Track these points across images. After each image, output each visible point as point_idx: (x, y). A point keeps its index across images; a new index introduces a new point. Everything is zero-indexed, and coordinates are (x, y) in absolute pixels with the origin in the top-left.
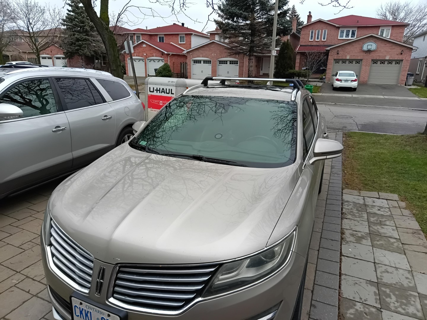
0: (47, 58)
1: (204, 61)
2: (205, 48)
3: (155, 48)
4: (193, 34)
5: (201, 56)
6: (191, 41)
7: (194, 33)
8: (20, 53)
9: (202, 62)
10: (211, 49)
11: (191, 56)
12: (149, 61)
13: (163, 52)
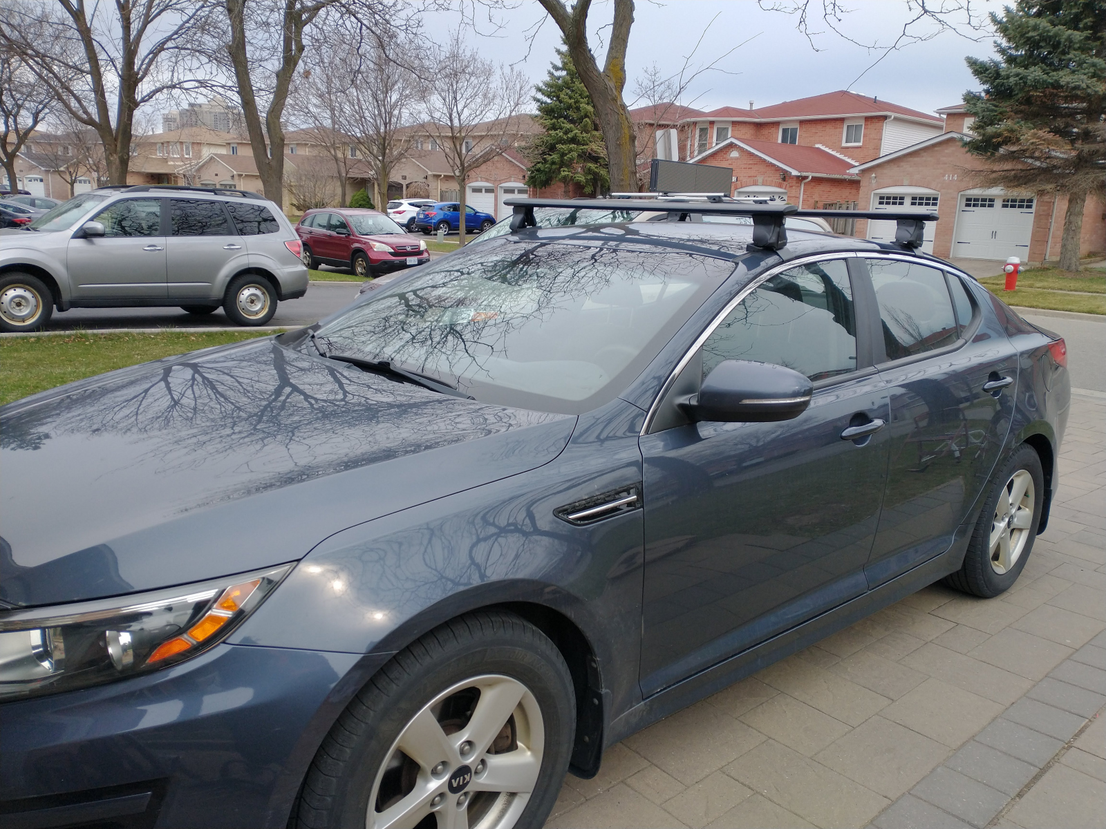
0: (484, 191)
1: (914, 198)
2: (924, 158)
3: (764, 161)
5: (906, 182)
6: (880, 139)
7: (893, 115)
8: (426, 178)
9: (908, 201)
10: (943, 159)
11: (874, 182)
13: (787, 171)
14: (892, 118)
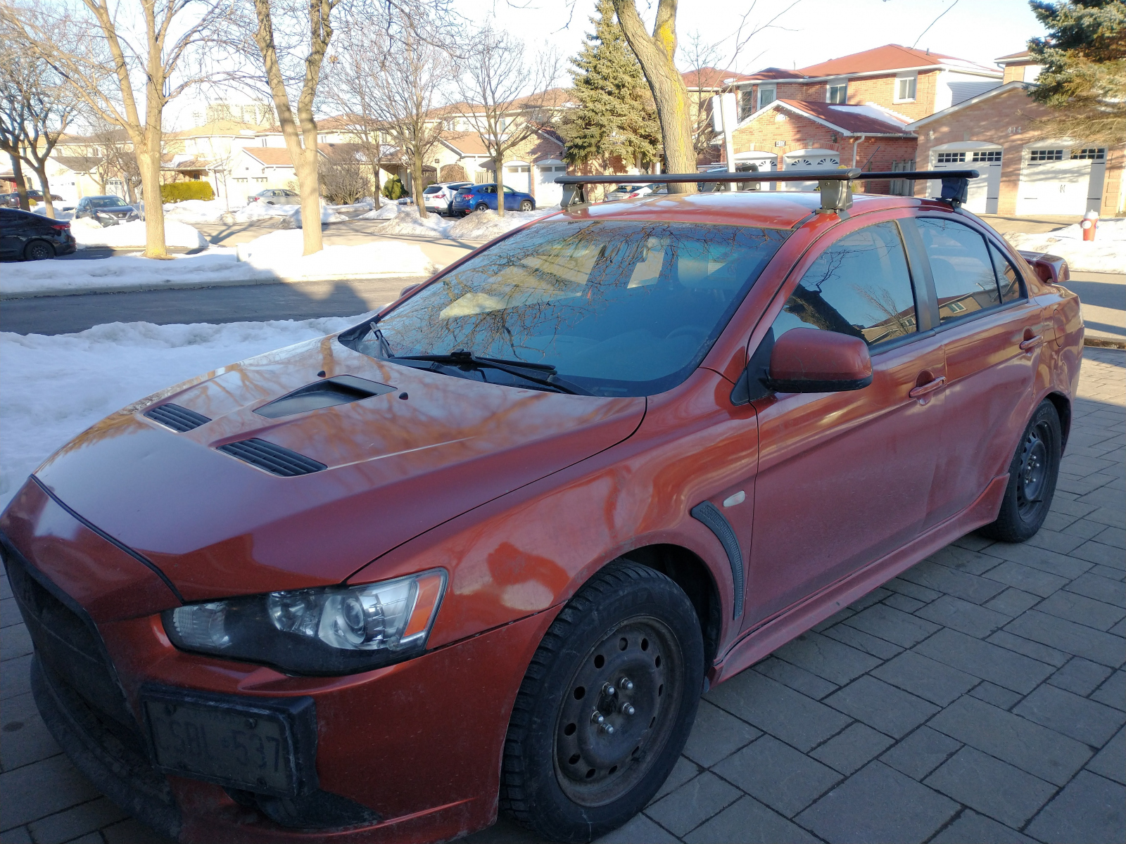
0: (519, 170)
1: (976, 155)
2: (984, 111)
3: (814, 122)
5: (964, 138)
6: (934, 93)
7: (948, 67)
8: (460, 160)
9: (969, 157)
10: (1006, 111)
11: (932, 138)
12: (793, 162)
14: (947, 70)
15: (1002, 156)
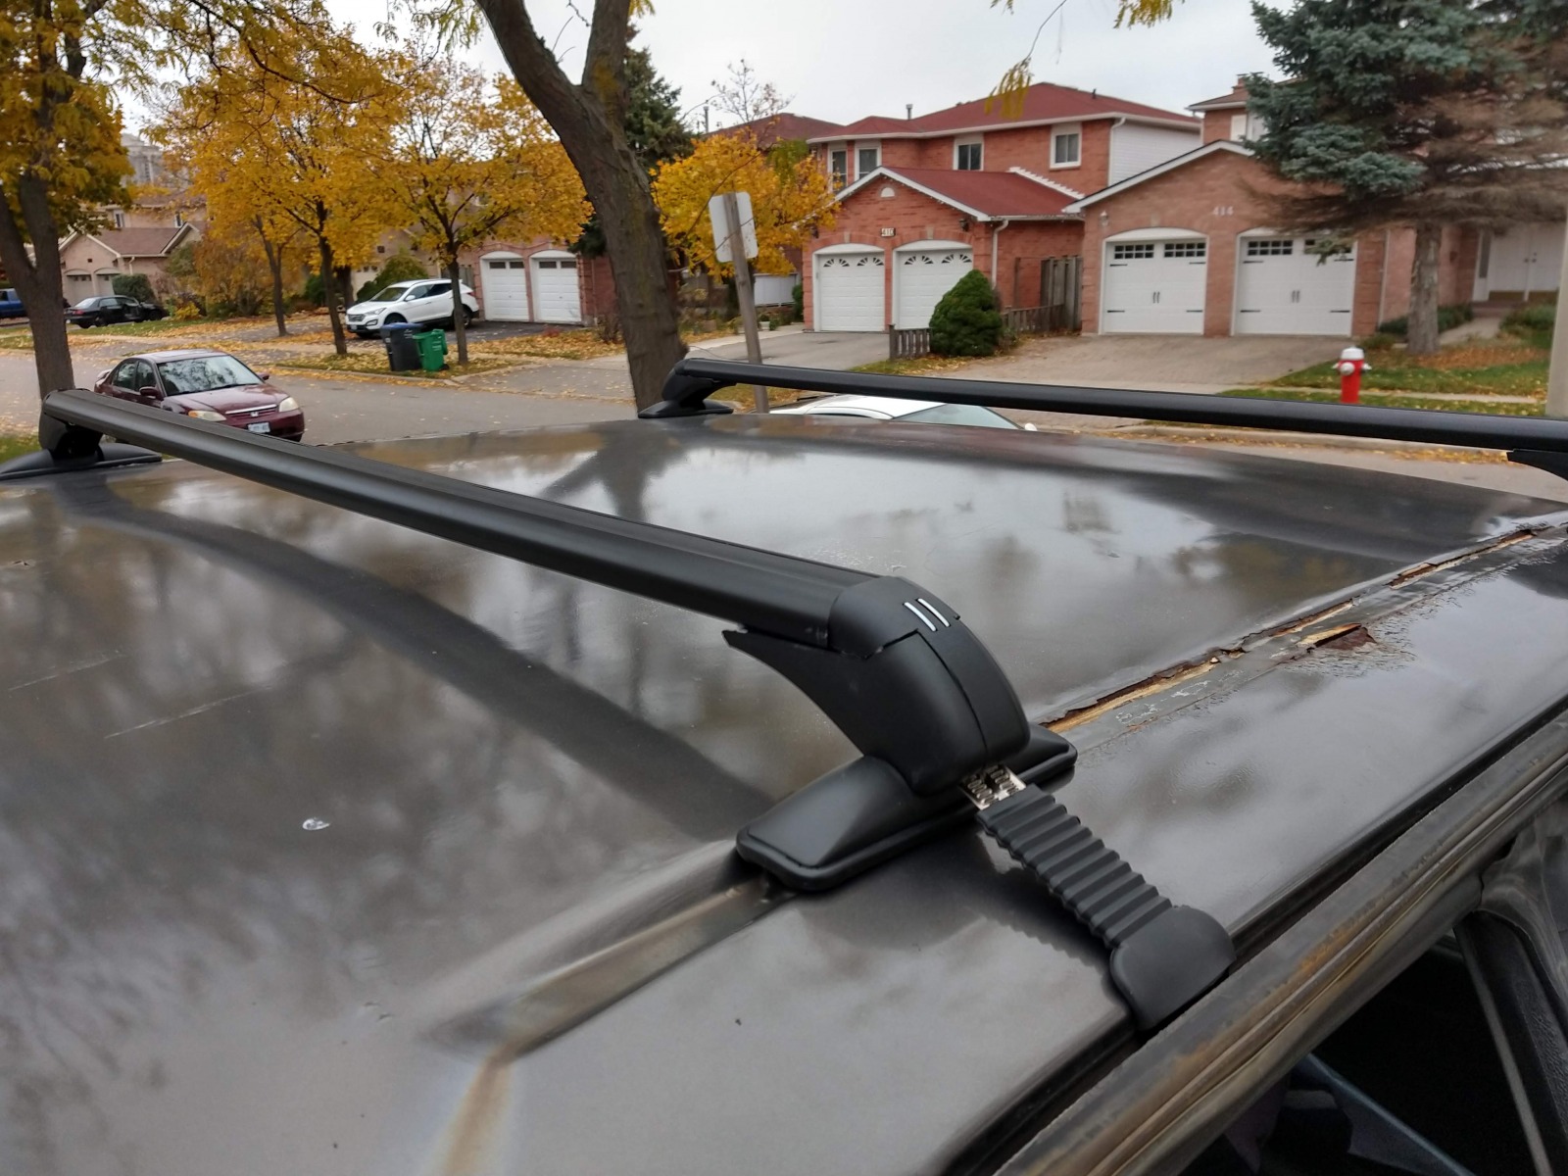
0: (508, 265)
1: (1168, 246)
2: (1178, 185)
3: (934, 201)
4: (1119, 120)
5: (1155, 222)
6: (1107, 155)
7: (1124, 116)
9: (1159, 251)
10: (1210, 183)
11: (1105, 224)
12: (906, 259)
13: (968, 217)
14: (1123, 120)
15: (1207, 250)
